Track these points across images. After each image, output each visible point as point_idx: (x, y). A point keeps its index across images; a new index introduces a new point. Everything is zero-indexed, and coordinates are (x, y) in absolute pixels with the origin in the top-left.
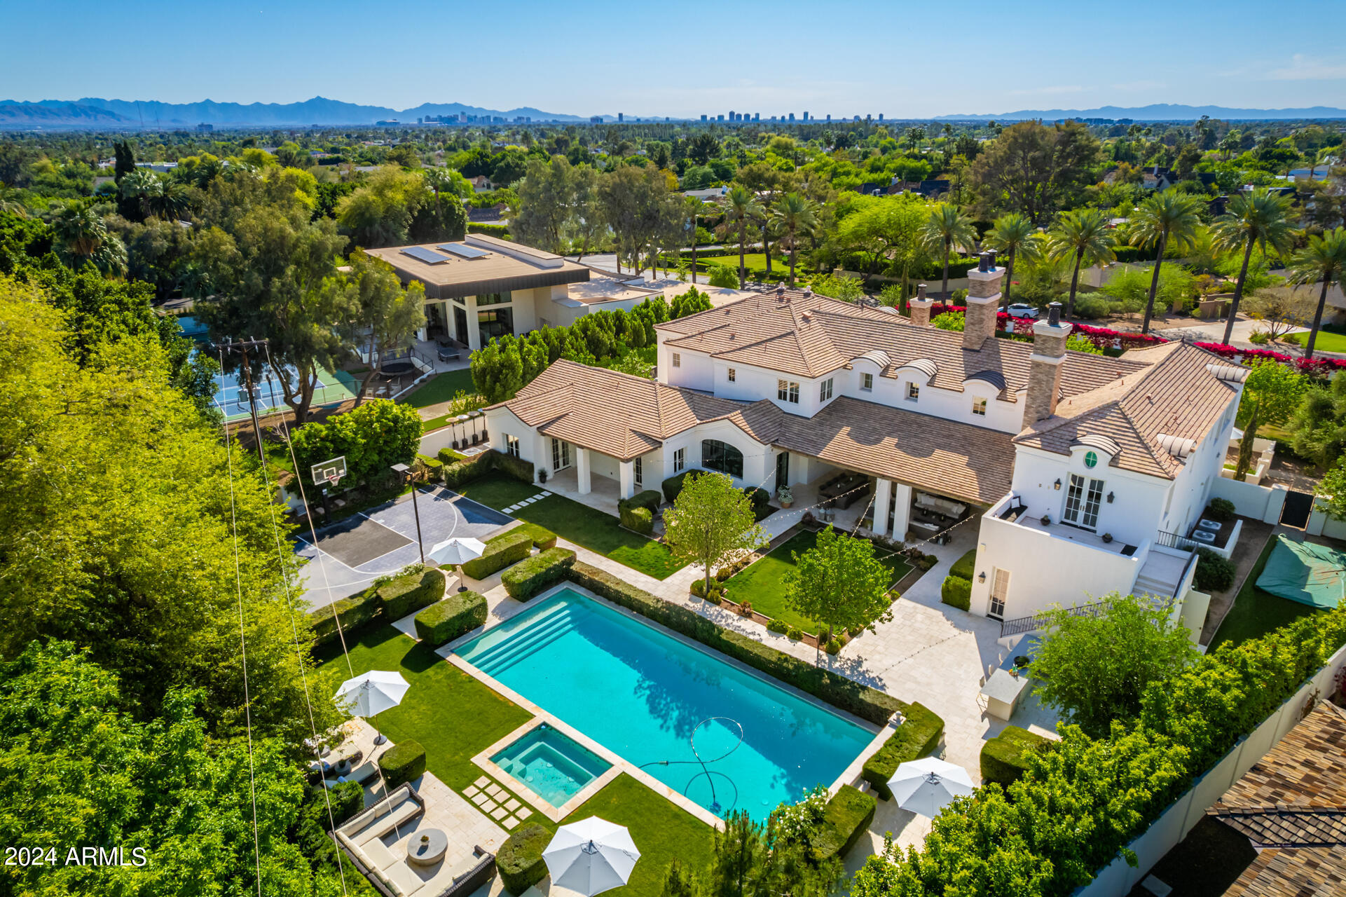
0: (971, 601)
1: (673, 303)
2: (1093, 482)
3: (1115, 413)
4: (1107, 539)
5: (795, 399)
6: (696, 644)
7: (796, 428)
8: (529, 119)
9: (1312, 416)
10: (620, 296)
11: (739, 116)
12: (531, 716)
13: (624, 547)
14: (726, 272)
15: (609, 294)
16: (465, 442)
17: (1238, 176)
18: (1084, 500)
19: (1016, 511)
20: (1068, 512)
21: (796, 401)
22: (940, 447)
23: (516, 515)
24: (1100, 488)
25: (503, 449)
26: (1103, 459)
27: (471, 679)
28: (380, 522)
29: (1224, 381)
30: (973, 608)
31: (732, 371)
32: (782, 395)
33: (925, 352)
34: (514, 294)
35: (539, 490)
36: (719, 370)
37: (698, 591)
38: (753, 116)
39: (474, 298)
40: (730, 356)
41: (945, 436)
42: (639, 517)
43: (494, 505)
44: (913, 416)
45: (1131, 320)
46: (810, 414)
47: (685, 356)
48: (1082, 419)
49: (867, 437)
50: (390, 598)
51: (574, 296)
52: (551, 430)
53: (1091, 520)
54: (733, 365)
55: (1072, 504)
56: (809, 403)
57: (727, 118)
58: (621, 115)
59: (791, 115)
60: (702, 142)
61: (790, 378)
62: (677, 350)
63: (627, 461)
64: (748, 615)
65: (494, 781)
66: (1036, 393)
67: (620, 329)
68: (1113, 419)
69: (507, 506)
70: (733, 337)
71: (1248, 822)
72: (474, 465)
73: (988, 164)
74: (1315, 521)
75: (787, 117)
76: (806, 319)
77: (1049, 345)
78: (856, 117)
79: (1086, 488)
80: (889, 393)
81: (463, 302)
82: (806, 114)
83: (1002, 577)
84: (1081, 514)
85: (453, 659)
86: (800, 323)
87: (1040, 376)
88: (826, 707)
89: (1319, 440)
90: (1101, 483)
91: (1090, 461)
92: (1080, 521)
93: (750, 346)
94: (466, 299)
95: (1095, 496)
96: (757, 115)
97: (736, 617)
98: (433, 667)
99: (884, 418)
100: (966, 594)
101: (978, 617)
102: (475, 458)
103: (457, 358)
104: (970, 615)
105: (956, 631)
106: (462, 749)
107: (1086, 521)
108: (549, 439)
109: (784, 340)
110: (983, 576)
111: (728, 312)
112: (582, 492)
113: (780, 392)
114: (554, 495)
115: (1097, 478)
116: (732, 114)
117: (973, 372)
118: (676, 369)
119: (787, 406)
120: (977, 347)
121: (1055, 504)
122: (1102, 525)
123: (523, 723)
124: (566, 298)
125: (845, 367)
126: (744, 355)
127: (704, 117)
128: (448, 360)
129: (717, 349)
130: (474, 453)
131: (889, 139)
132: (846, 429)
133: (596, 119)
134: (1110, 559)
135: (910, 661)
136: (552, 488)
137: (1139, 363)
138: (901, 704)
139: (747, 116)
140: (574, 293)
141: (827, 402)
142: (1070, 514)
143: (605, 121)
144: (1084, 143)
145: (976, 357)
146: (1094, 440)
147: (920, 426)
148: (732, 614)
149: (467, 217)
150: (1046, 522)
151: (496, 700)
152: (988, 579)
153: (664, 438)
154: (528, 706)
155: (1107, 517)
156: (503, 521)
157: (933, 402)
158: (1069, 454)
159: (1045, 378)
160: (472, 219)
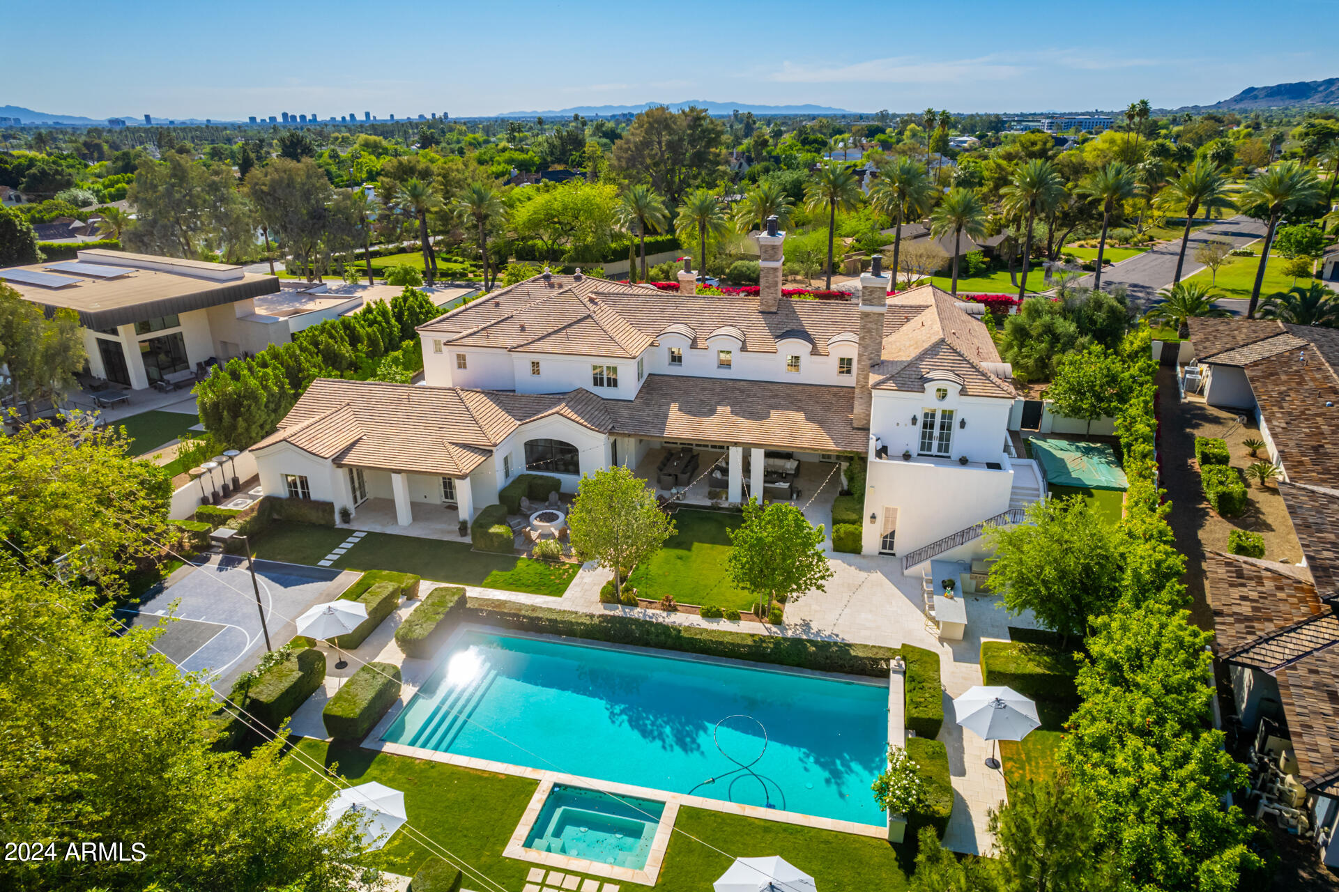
0: (863, 543)
1: (394, 306)
2: (944, 412)
3: (944, 349)
4: (964, 462)
5: (613, 383)
6: (652, 651)
7: (625, 413)
8: (17, 120)
9: (1016, 338)
10: (312, 306)
11: (294, 117)
12: (536, 783)
13: (494, 572)
14: (407, 272)
15: (298, 305)
16: (215, 494)
17: (796, 158)
18: (936, 431)
19: (882, 451)
20: (923, 444)
21: (615, 385)
22: (776, 408)
23: (341, 565)
24: (951, 417)
25: (283, 492)
26: (953, 390)
27: (431, 765)
28: (160, 613)
29: (971, 314)
30: (865, 550)
31: (535, 365)
32: (598, 381)
33: (724, 320)
34: (182, 317)
35: (350, 533)
36: (521, 364)
37: (610, 596)
38: (309, 117)
39: (131, 327)
40: (532, 348)
41: (771, 397)
42: (498, 535)
43: (304, 560)
44: (730, 383)
45: (795, 281)
46: (632, 396)
47: (472, 356)
48: (921, 357)
49: (702, 409)
50: (271, 699)
51: (261, 311)
52: (350, 459)
53: (944, 447)
54: (535, 358)
55: (926, 437)
56: (629, 386)
57: (280, 119)
58: (147, 117)
59: (352, 116)
60: (292, 142)
61: (606, 362)
62: (461, 350)
63: (463, 477)
64: (673, 609)
65: (548, 869)
66: (868, 341)
67: (354, 340)
68: (944, 353)
69: (322, 557)
70: (523, 329)
71: (1251, 655)
72: (255, 519)
73: (629, 149)
74: (1047, 420)
75: (348, 118)
76: (592, 300)
77: (875, 295)
78: (421, 116)
79: (938, 421)
80: (699, 364)
81: (115, 332)
82: (367, 114)
83: (890, 514)
84: (935, 443)
85: (389, 747)
86: (590, 305)
87: (870, 325)
88: (818, 675)
89: (1029, 357)
90: (951, 412)
91: (943, 394)
92: (934, 451)
93: (549, 335)
94: (120, 329)
95: (946, 427)
96: (314, 116)
97: (665, 614)
98: (373, 766)
99: (704, 389)
100: (857, 537)
101: (870, 557)
102: (252, 509)
103: (123, 401)
104: (864, 557)
105: (864, 575)
106: (482, 847)
107: (939, 450)
108: (346, 470)
109: (583, 324)
110: (873, 517)
111: (497, 305)
112: (403, 522)
113: (595, 379)
114: (370, 534)
115: (948, 408)
116: (285, 115)
117: (779, 332)
118: (462, 371)
119: (605, 392)
120: (774, 309)
121: (911, 438)
122: (956, 450)
123: (533, 792)
124: (253, 314)
125: (652, 345)
126: (546, 345)
127: (253, 119)
128: (114, 406)
129: (510, 343)
130: (240, 504)
131: (471, 135)
132: (674, 407)
133: (114, 122)
134: (976, 477)
135: (847, 611)
136: (363, 526)
137: (920, 307)
138: (895, 652)
139: (303, 117)
140: (261, 308)
141: (643, 381)
142: (926, 446)
143: (128, 123)
144: (711, 126)
145: (776, 319)
146: (939, 376)
147: (742, 391)
148: (658, 612)
149: (33, 234)
150: (907, 457)
151: (480, 778)
152: (878, 520)
153: (495, 445)
154: (527, 772)
155: (960, 442)
156: (328, 575)
157: (748, 367)
158: (922, 390)
159: (874, 326)
160: (42, 237)
